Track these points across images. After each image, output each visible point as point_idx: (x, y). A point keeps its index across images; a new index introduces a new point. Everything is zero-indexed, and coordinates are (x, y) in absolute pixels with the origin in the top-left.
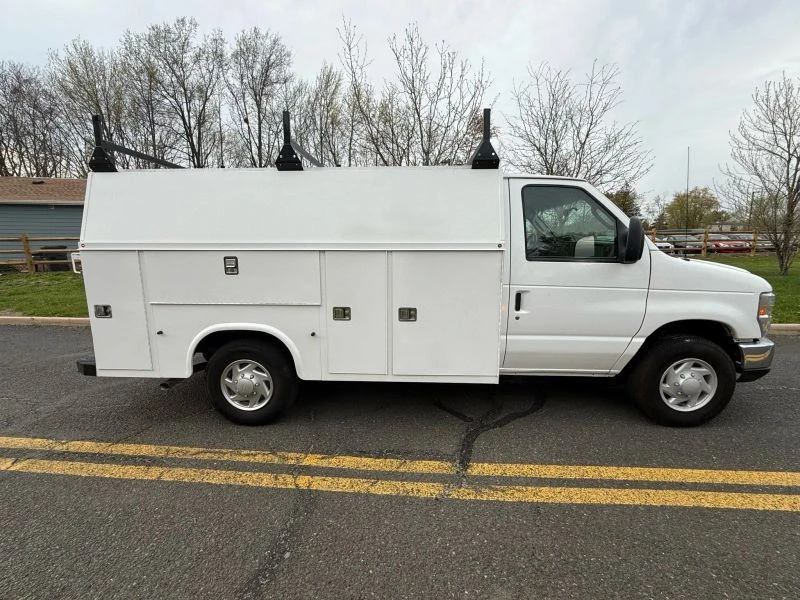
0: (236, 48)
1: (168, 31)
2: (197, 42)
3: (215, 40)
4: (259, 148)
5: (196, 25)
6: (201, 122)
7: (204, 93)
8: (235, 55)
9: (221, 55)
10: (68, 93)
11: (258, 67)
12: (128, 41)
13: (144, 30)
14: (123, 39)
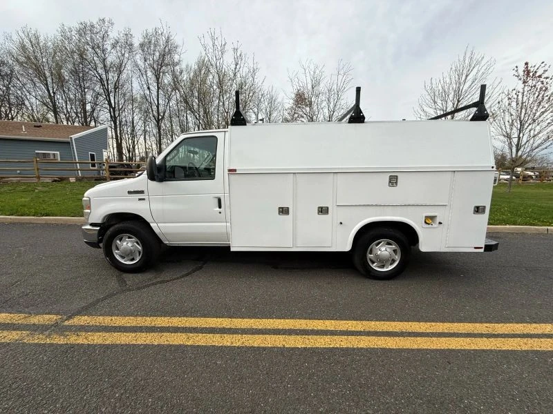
0: (142, 40)
1: (92, 26)
2: (113, 34)
3: (126, 35)
4: (158, 107)
5: (112, 24)
6: (116, 88)
7: (119, 69)
8: (142, 45)
9: (132, 45)
10: (21, 64)
11: (157, 54)
12: (63, 32)
13: (75, 25)
14: (59, 30)
